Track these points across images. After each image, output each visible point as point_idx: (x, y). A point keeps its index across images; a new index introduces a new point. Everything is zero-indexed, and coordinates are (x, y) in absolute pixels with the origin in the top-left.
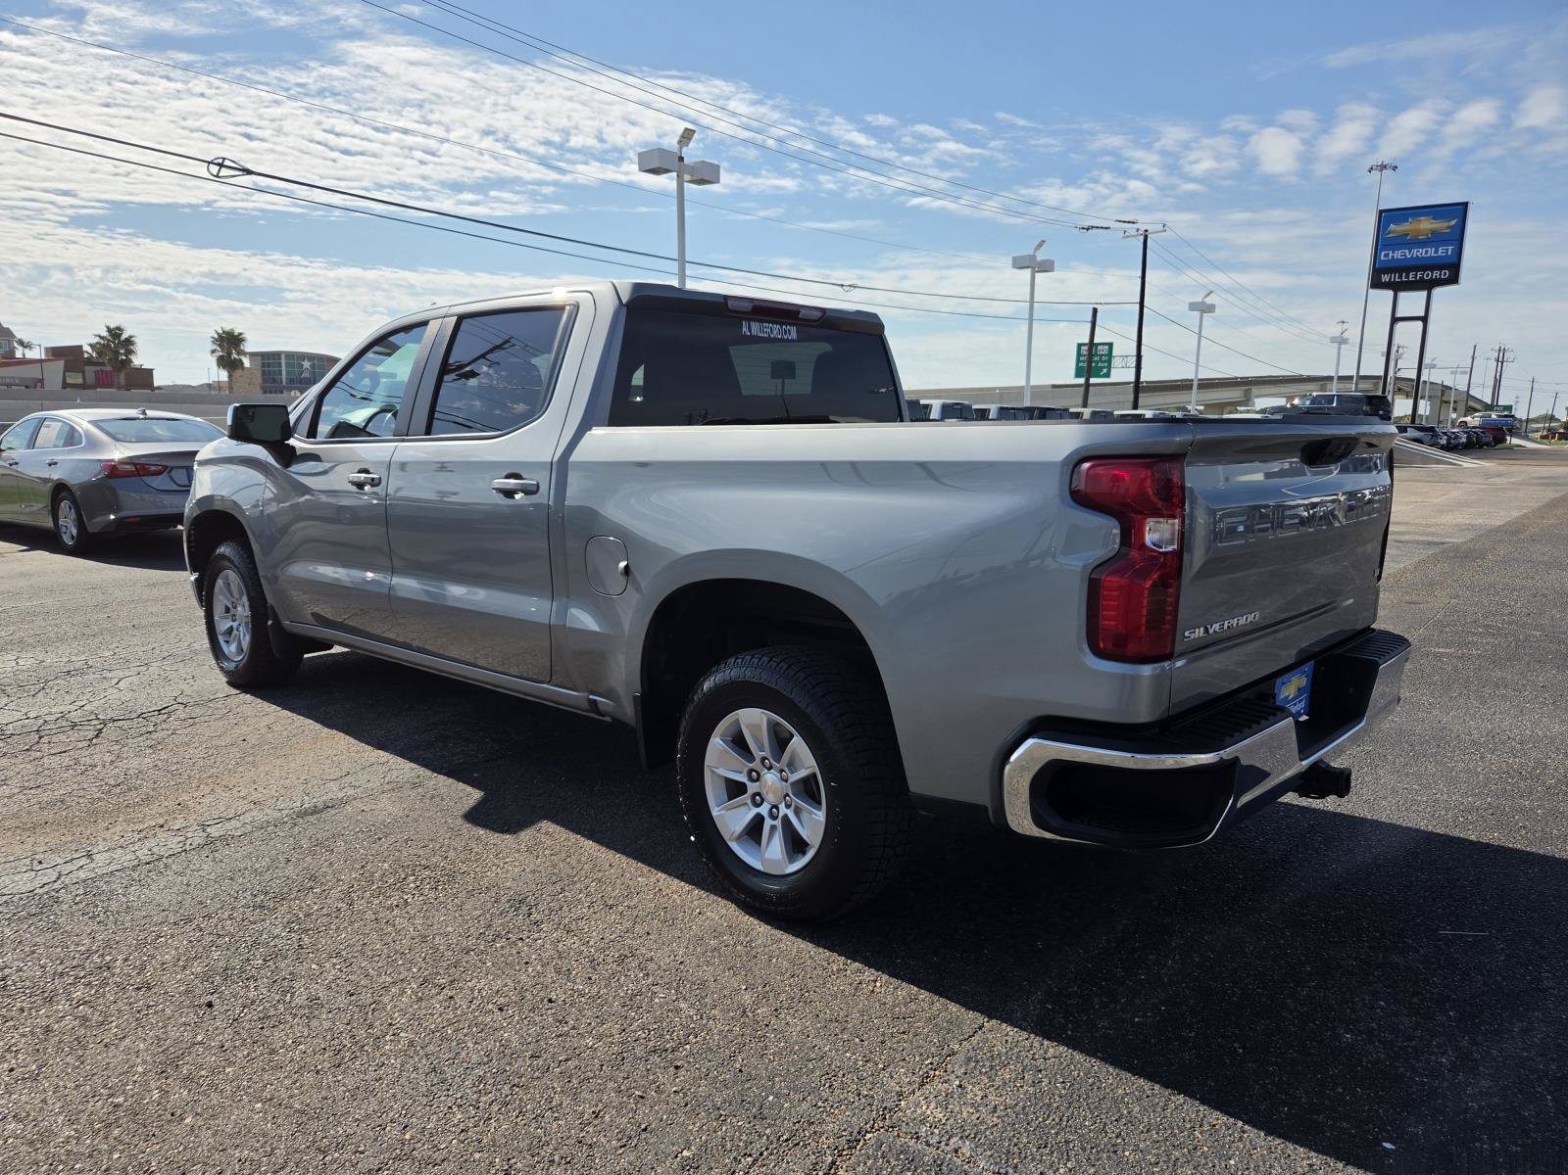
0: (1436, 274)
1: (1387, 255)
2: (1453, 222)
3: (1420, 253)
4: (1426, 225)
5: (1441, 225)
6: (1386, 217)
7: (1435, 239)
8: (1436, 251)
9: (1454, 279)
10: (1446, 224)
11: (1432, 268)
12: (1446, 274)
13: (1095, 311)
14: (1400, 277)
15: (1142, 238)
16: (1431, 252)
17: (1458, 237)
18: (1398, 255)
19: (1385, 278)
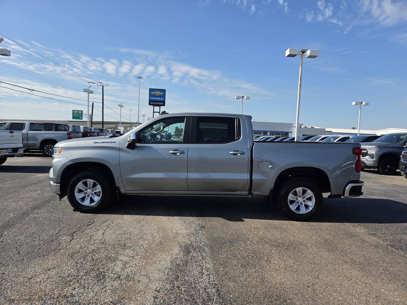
0: (161, 103)
1: (151, 98)
2: (163, 93)
3: (157, 99)
4: (158, 93)
5: (161, 93)
6: (151, 90)
7: (160, 96)
8: (161, 99)
9: (164, 105)
10: (162, 93)
11: (160, 102)
12: (162, 104)
13: (93, 104)
14: (154, 103)
15: (102, 87)
16: (160, 99)
17: (164, 96)
18: (153, 98)
19: (151, 103)
